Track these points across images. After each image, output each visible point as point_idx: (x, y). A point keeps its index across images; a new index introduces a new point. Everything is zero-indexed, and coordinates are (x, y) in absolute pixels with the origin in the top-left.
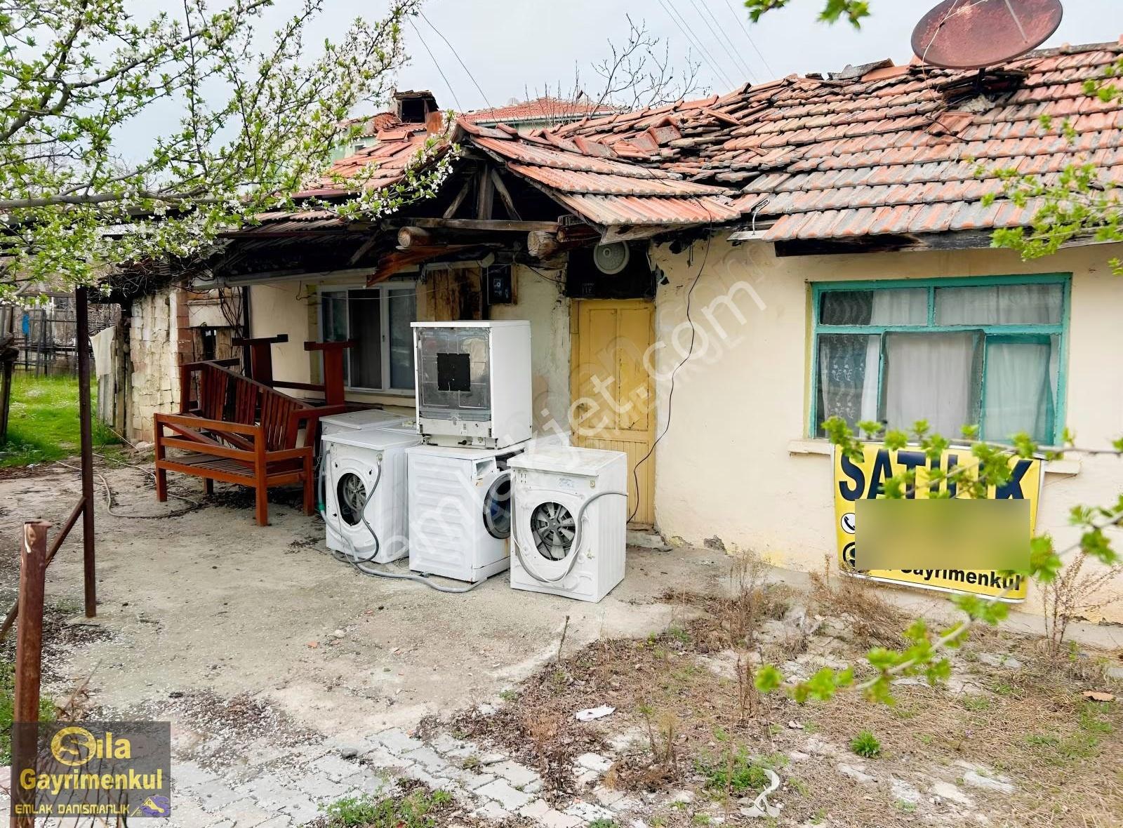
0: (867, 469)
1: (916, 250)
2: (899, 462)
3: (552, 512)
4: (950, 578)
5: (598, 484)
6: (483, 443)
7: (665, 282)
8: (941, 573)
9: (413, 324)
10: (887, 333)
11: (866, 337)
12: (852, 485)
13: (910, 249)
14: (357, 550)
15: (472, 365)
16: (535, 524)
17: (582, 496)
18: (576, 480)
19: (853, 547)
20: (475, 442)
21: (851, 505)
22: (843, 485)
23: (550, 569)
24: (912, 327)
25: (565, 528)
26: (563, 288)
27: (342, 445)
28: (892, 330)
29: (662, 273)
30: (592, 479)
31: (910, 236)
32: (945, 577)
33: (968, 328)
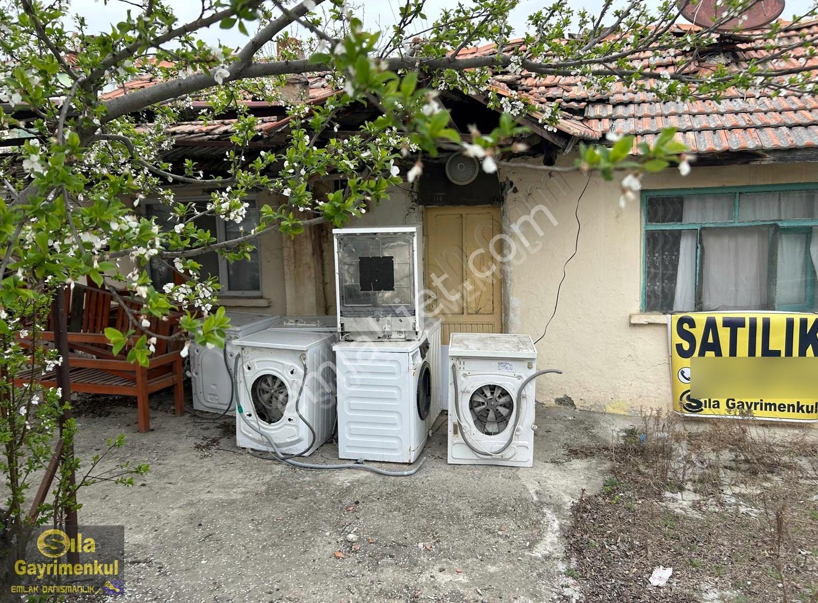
0: (698, 333)
1: (763, 163)
2: (724, 326)
3: (488, 394)
4: (766, 410)
5: (534, 365)
6: (403, 336)
7: (515, 191)
8: (758, 406)
9: (335, 231)
10: (703, 229)
11: (680, 231)
12: (686, 346)
13: (758, 163)
14: (278, 446)
15: (396, 267)
16: (472, 405)
17: (519, 377)
18: (514, 364)
19: (689, 393)
20: (394, 336)
21: (687, 362)
22: (679, 347)
23: (490, 443)
24: (721, 223)
25: (501, 405)
26: (416, 197)
27: (254, 348)
28: (707, 226)
29: (512, 183)
30: (529, 362)
31: (760, 152)
32: (761, 409)
33: (766, 223)
